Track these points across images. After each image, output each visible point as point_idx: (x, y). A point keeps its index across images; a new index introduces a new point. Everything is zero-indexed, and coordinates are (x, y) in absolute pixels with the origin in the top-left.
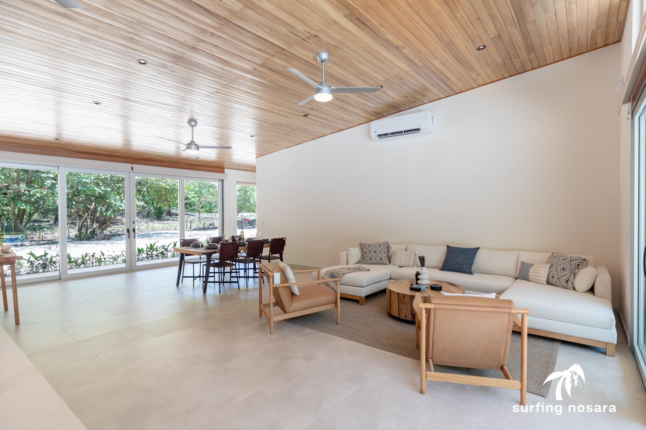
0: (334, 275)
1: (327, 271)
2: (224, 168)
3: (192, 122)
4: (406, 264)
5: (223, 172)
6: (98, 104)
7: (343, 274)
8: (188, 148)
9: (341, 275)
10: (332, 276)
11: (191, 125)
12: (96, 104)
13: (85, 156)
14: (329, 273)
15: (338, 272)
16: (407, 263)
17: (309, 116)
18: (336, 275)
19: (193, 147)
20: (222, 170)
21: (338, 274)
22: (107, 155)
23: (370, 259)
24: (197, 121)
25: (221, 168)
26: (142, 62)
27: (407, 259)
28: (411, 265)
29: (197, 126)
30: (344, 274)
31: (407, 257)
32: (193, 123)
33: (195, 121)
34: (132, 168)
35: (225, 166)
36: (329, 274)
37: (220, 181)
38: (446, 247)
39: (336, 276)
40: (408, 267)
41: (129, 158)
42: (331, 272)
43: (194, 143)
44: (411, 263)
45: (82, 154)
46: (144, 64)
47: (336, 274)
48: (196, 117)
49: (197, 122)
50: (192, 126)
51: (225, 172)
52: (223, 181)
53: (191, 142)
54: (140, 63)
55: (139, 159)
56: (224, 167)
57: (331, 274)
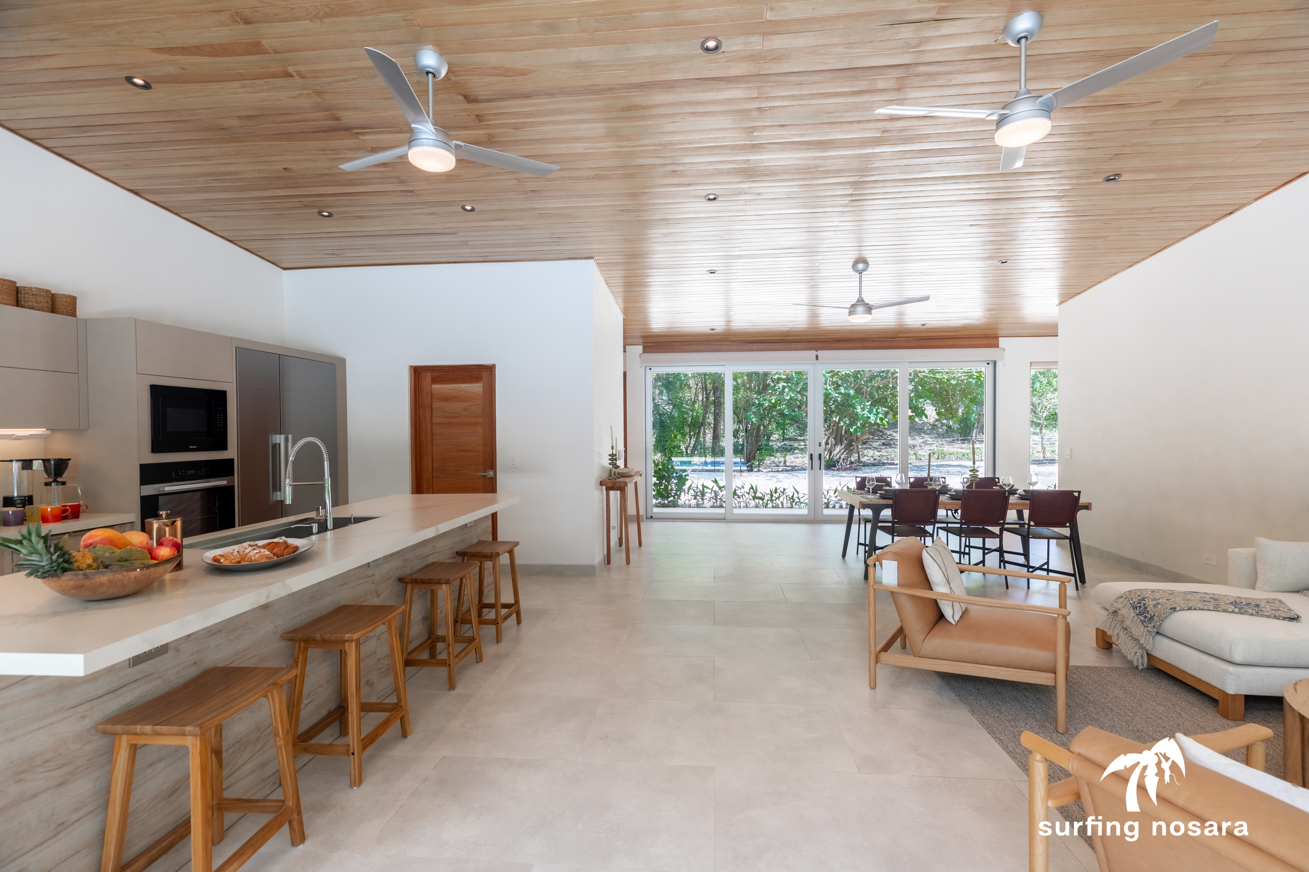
0: (1144, 604)
1: (1130, 592)
2: (998, 337)
3: (860, 264)
5: (997, 346)
6: (714, 273)
7: (1171, 609)
8: (851, 313)
9: (1164, 609)
10: (1139, 605)
11: (857, 271)
12: (711, 273)
13: (755, 346)
14: (1132, 596)
15: (1160, 601)
17: (1124, 177)
18: (1151, 606)
19: (860, 309)
20: (993, 342)
21: (1155, 606)
22: (783, 341)
24: (869, 260)
25: (990, 337)
26: (712, 197)
29: (869, 269)
30: (1174, 609)
32: (861, 266)
33: (865, 262)
34: (817, 357)
35: (1000, 332)
36: (1132, 599)
37: (988, 364)
39: (1149, 609)
41: (813, 342)
42: (1139, 596)
43: (864, 301)
45: (751, 344)
46: (715, 199)
47: (1151, 603)
48: (867, 255)
49: (870, 263)
50: (860, 272)
51: (1000, 345)
52: (995, 363)
53: (857, 302)
54: (709, 199)
55: (829, 342)
56: (997, 334)
57: (1137, 600)
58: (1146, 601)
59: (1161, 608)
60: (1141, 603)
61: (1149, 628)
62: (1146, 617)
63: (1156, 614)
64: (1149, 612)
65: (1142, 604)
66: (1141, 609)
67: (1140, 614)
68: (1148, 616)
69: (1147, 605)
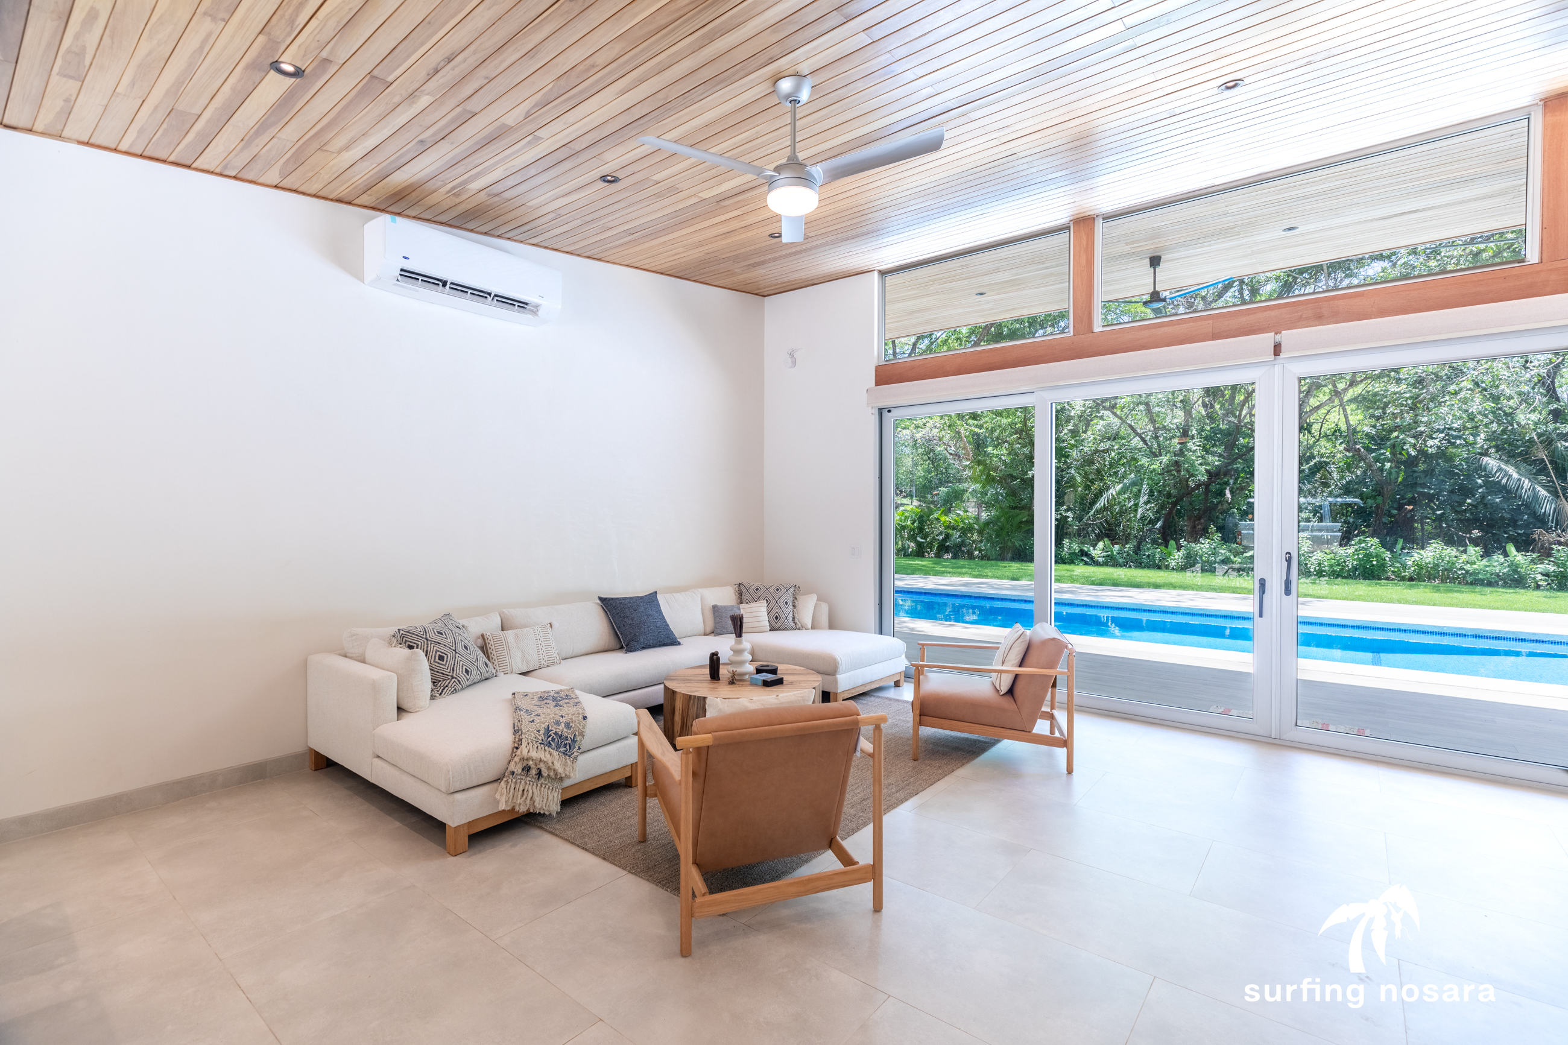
0: (556, 733)
4: (543, 662)
9: (579, 724)
10: (550, 739)
14: (533, 735)
15: (562, 721)
16: (546, 659)
18: (565, 730)
21: (568, 725)
23: (467, 671)
27: (540, 647)
28: (556, 660)
31: (539, 642)
36: (539, 738)
38: (598, 601)
39: (565, 734)
40: (548, 666)
42: (539, 731)
44: (555, 655)
47: (561, 728)
57: (542, 735)
58: (553, 729)
59: (575, 725)
60: (551, 735)
61: (575, 754)
62: (565, 745)
63: (577, 733)
64: (567, 737)
65: (553, 735)
66: (556, 740)
67: (558, 746)
68: (568, 742)
69: (560, 733)
